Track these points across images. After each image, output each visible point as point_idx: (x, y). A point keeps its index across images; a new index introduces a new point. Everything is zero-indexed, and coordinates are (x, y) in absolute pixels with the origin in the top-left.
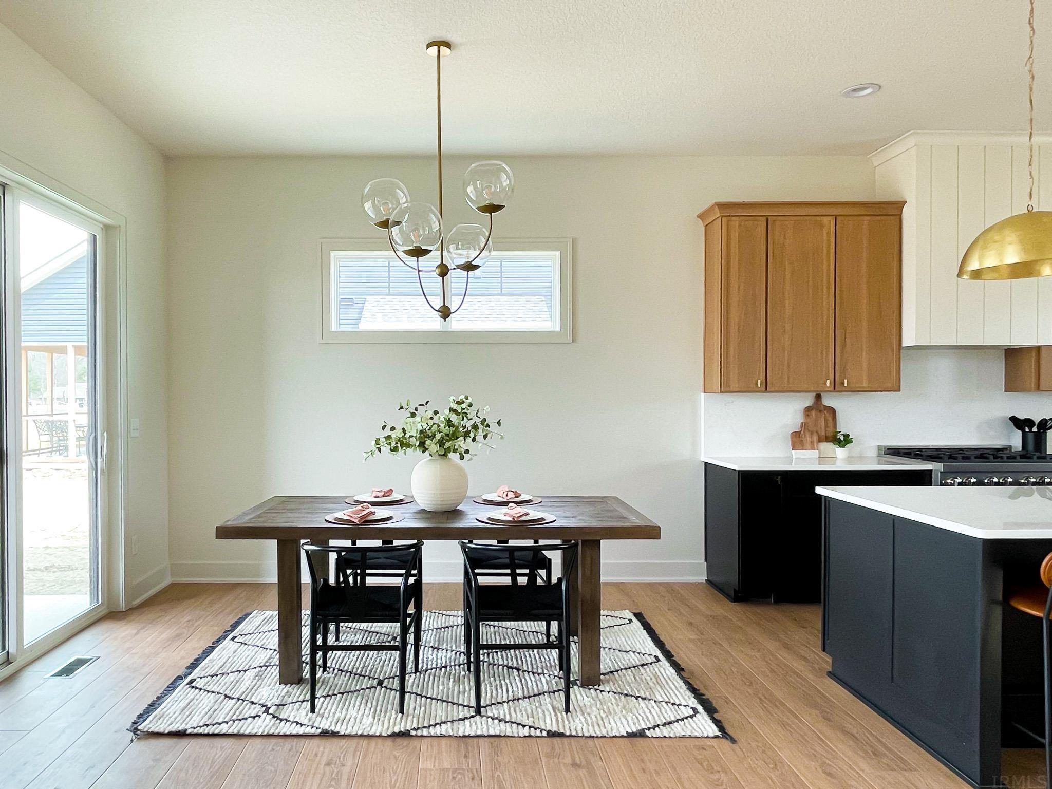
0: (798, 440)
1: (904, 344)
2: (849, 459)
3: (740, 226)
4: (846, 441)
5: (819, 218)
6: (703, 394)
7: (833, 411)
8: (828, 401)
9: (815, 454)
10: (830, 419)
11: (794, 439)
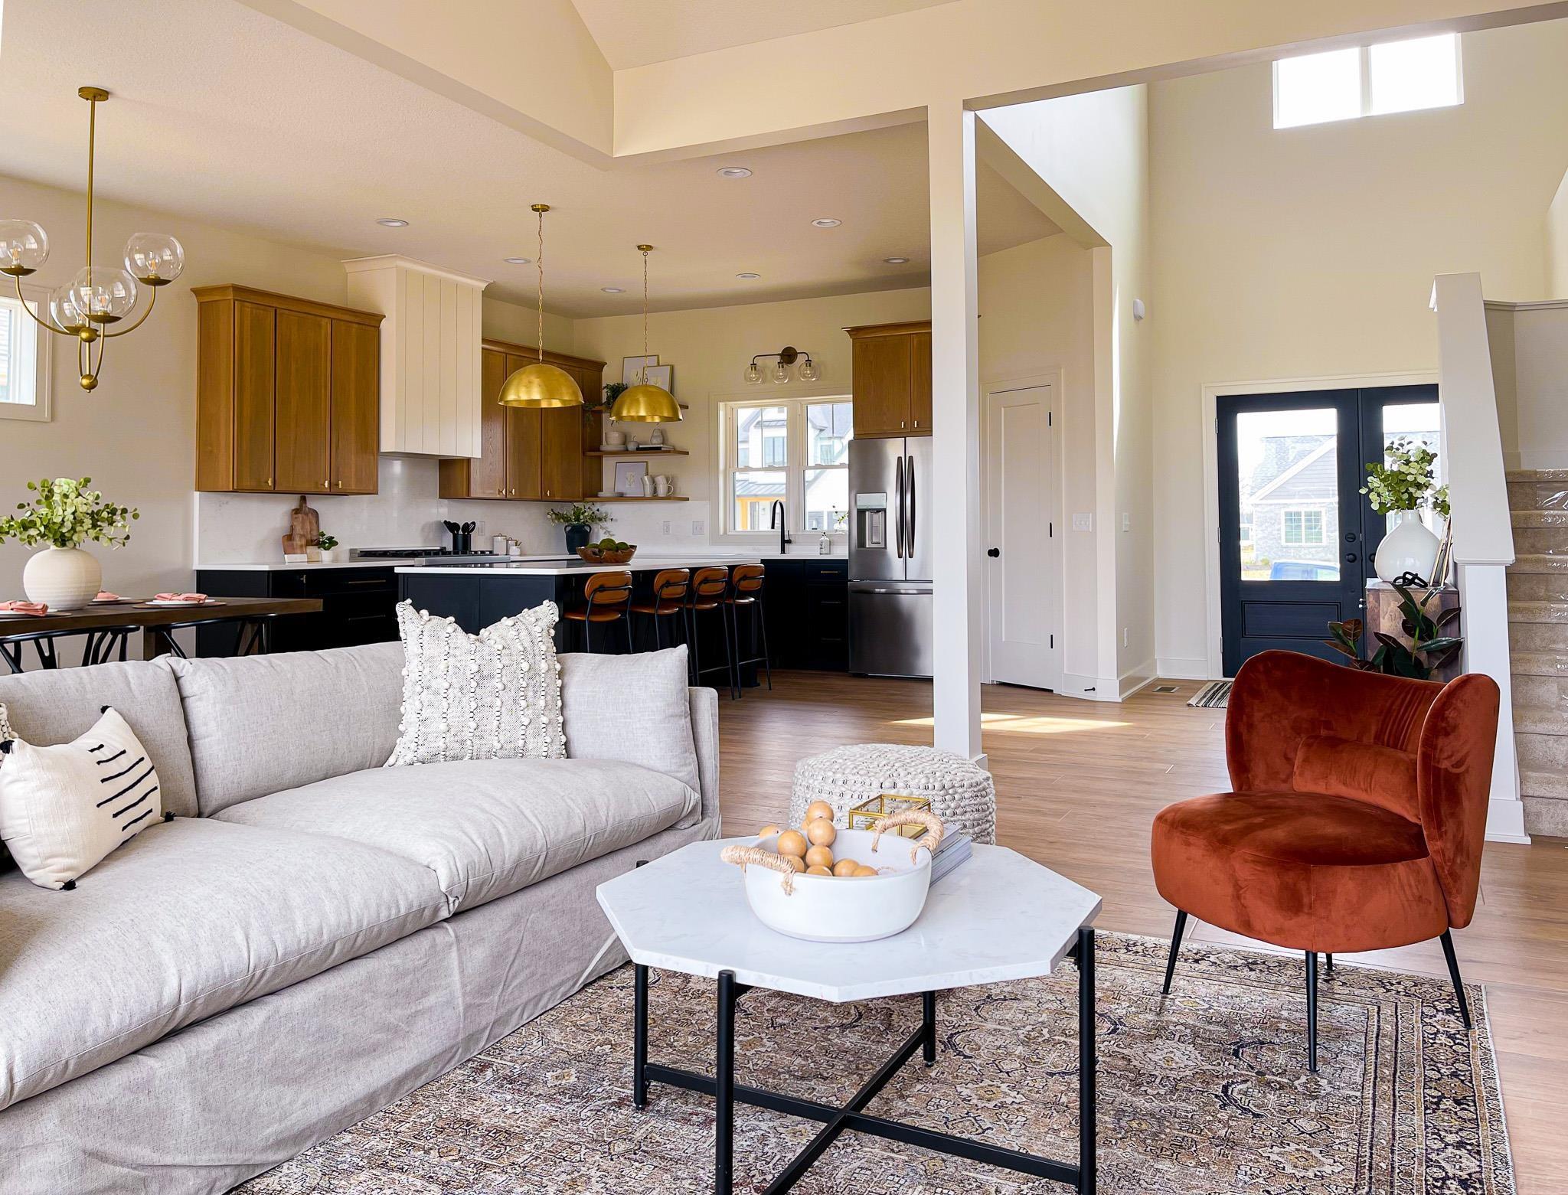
0: (289, 541)
1: (383, 449)
2: (335, 560)
3: (251, 313)
4: (332, 542)
5: (319, 318)
6: (197, 494)
7: (316, 514)
8: (313, 504)
9: (304, 558)
10: (314, 521)
11: (286, 543)
